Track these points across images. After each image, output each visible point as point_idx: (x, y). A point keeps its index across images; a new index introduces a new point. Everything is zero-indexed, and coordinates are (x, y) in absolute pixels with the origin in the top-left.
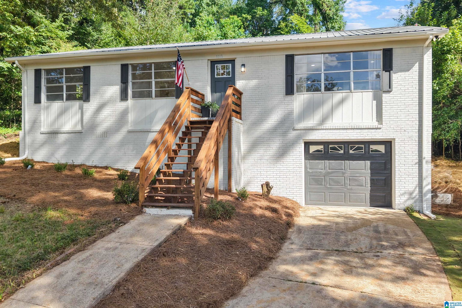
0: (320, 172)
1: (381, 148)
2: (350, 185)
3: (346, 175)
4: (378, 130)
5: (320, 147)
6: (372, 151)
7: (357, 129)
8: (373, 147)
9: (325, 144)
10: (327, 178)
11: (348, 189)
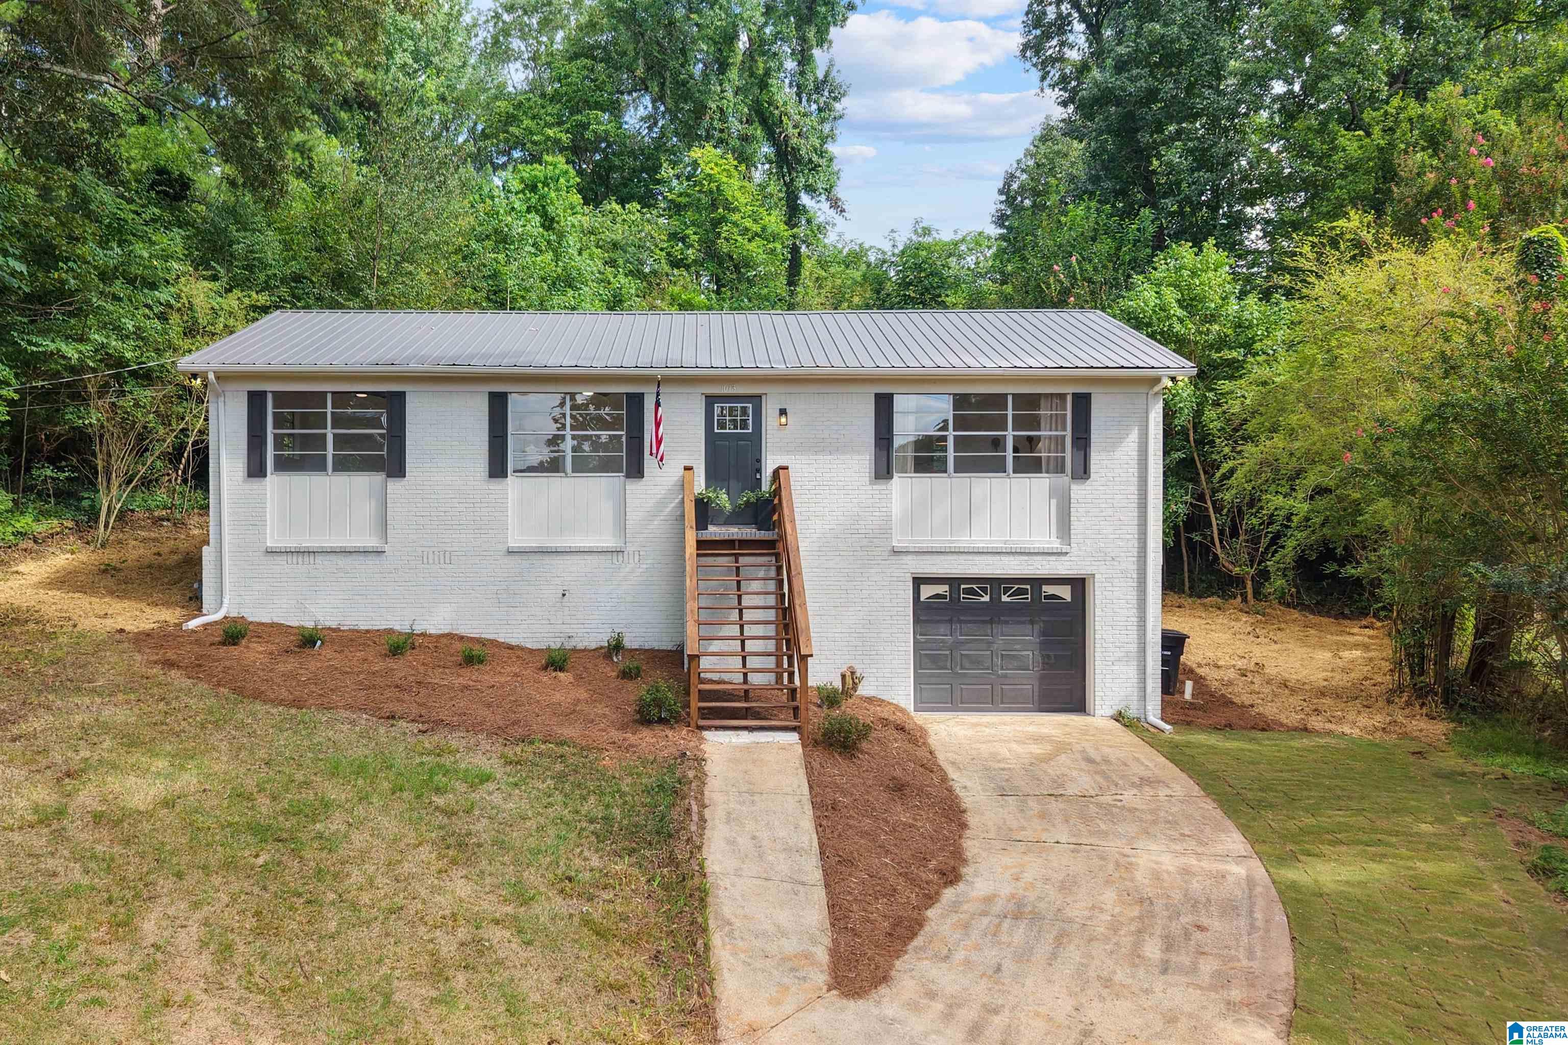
0: (943, 641)
1: (1065, 593)
2: (1002, 669)
3: (996, 646)
4: (1063, 558)
5: (943, 589)
6: (1046, 597)
7: (1021, 553)
8: (1048, 589)
9: (953, 582)
10: (957, 655)
11: (998, 676)
